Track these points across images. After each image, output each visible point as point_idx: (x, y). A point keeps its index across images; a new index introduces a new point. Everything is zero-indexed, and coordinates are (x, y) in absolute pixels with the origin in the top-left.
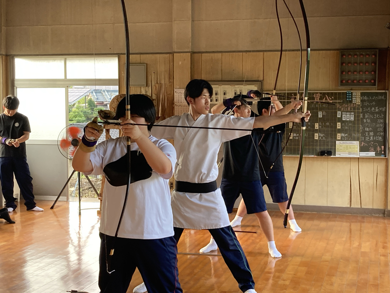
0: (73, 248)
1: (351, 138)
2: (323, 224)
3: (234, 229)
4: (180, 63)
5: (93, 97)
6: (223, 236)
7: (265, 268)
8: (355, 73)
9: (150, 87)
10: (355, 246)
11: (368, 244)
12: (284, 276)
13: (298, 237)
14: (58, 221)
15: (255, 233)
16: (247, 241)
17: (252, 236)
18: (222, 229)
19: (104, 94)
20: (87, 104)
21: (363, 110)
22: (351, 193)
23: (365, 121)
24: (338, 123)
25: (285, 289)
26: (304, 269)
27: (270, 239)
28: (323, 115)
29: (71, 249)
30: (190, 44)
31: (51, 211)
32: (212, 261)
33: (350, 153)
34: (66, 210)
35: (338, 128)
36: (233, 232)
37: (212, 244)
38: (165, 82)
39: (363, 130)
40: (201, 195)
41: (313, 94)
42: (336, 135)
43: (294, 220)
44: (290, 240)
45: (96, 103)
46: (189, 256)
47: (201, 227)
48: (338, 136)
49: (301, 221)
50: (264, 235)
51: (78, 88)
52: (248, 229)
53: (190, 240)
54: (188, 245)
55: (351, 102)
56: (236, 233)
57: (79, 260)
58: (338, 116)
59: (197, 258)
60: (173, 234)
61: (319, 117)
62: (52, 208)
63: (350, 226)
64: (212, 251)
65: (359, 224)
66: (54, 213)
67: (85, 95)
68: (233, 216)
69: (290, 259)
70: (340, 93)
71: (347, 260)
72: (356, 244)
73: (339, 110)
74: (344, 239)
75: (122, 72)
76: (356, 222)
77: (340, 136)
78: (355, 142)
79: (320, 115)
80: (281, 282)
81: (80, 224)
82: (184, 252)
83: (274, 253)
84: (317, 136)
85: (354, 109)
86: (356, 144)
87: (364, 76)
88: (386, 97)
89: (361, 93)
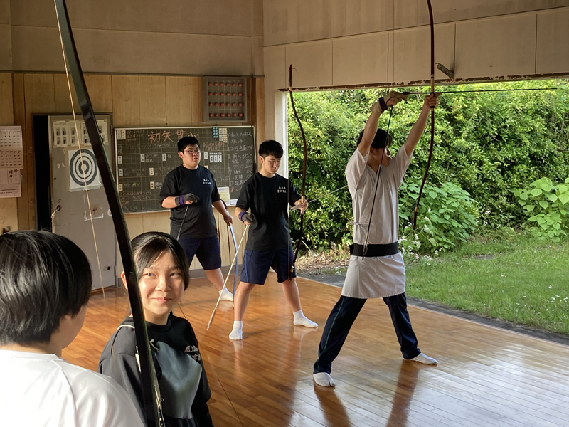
21: (230, 149)
23: (233, 162)
39: (232, 173)
41: (176, 130)
58: (205, 158)
73: (206, 149)
78: (225, 188)
86: (227, 190)
87: (231, 109)
88: (252, 133)
89: (228, 129)
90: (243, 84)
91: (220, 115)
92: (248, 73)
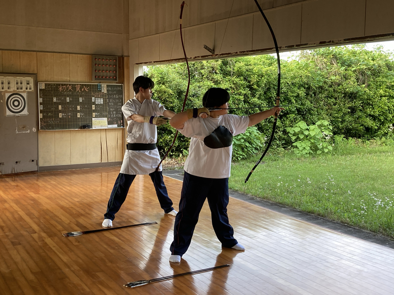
1: (101, 116)
8: (103, 72)
21: (108, 97)
22: (101, 153)
23: (110, 104)
24: (93, 106)
33: (102, 126)
35: (93, 109)
39: (109, 110)
42: (92, 114)
55: (101, 91)
58: (93, 101)
70: (93, 85)
73: (93, 96)
77: (95, 115)
78: (104, 118)
79: (81, 100)
84: (79, 115)
85: (103, 96)
87: (109, 74)
88: (122, 88)
89: (107, 85)
90: (116, 61)
91: (102, 77)
92: (120, 54)
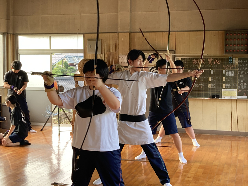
0: (55, 156)
1: (232, 87)
2: (214, 142)
3: (157, 145)
4: (123, 39)
5: (68, 61)
6: (149, 149)
7: (177, 169)
8: (235, 45)
9: (104, 54)
10: (234, 156)
11: (243, 154)
12: (189, 175)
13: (198, 150)
14: (45, 138)
15: (170, 147)
16: (165, 152)
17: (168, 149)
18: (149, 145)
19: (74, 58)
20: (63, 65)
21: (239, 69)
22: (232, 122)
23: (241, 76)
24: (223, 78)
25: (190, 183)
26: (201, 170)
27: (180, 152)
28: (214, 72)
29: (54, 157)
30: (129, 26)
31: (41, 132)
32: (142, 165)
33: (231, 97)
34: (50, 132)
35: (223, 80)
36: (156, 147)
37: (143, 154)
38: (113, 51)
39: (239, 82)
40: (135, 123)
41: (208, 58)
42: (222, 85)
43: (195, 139)
44: (193, 152)
45: (69, 64)
46: (128, 162)
47: (135, 144)
48: (223, 86)
49: (200, 140)
50: (176, 148)
51: (58, 55)
52: (166, 145)
53: (128, 152)
54: (127, 154)
55: (232, 64)
56: (158, 147)
57: (59, 163)
58: (223, 73)
59: (133, 163)
60: (119, 148)
61: (211, 73)
62: (42, 130)
63: (231, 143)
64: (143, 159)
65: (237, 142)
66: (43, 133)
67: (62, 59)
68: (156, 136)
69: (192, 164)
70: (225, 58)
71: (229, 165)
72: (235, 155)
73: (224, 69)
74: (227, 152)
75: (86, 45)
76: (235, 141)
77: (225, 86)
78: (234, 90)
79: (212, 72)
80: (187, 179)
81: (59, 141)
82: (125, 159)
83: (183, 160)
84: (210, 86)
85: (234, 69)
86: (235, 91)
87: (240, 48)
89: (238, 58)
